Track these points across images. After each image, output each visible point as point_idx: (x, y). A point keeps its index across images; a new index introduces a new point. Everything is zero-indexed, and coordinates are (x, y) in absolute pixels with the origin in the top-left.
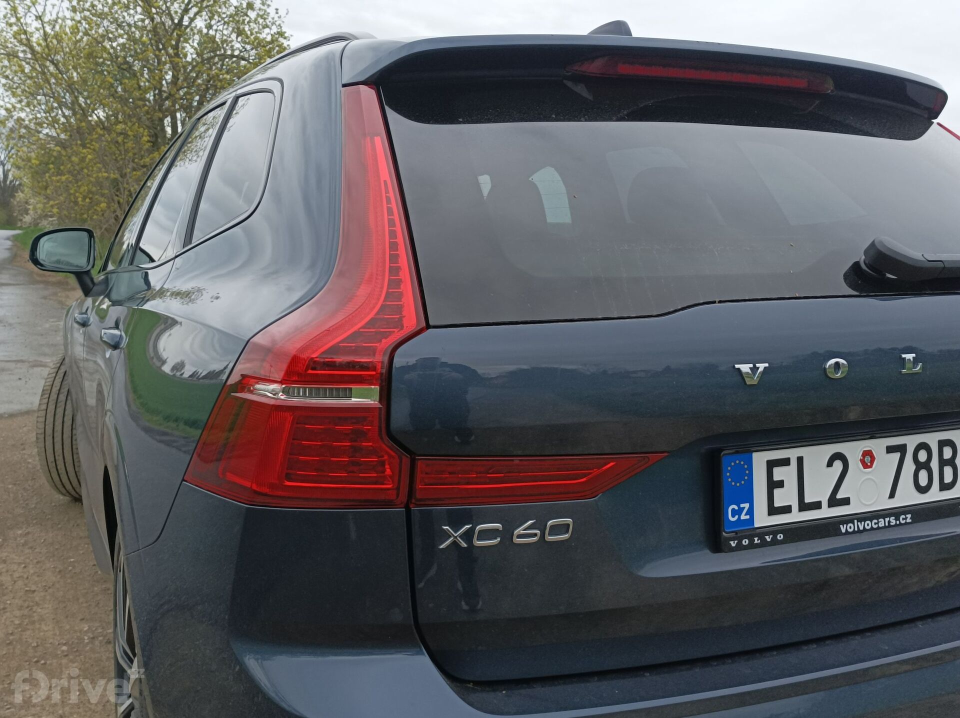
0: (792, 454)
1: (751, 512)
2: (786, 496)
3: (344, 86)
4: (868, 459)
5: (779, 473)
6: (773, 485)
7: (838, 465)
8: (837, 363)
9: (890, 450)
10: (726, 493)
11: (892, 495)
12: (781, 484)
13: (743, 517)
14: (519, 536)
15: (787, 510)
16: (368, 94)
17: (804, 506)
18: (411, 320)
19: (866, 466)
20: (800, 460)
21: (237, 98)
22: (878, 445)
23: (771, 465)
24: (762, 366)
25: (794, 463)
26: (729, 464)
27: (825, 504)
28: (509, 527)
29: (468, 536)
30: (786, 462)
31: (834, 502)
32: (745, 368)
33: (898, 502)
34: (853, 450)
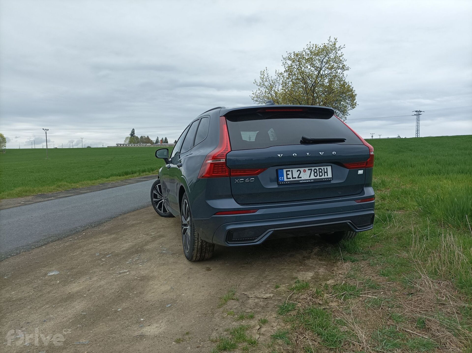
0: (291, 170)
1: (284, 178)
2: (290, 176)
3: (220, 117)
4: (305, 171)
5: (288, 173)
6: (287, 174)
7: (299, 172)
8: (295, 154)
9: (309, 170)
10: (279, 176)
11: (310, 177)
12: (289, 174)
13: (282, 179)
14: (246, 181)
15: (290, 178)
16: (224, 118)
17: (293, 178)
18: (229, 150)
19: (304, 172)
20: (292, 171)
21: (202, 118)
22: (307, 169)
23: (287, 171)
24: (282, 155)
25: (291, 171)
26: (279, 171)
27: (297, 178)
28: (245, 179)
29: (239, 181)
30: (289, 171)
31: (298, 177)
32: (279, 155)
33: (311, 178)
34: (302, 169)
